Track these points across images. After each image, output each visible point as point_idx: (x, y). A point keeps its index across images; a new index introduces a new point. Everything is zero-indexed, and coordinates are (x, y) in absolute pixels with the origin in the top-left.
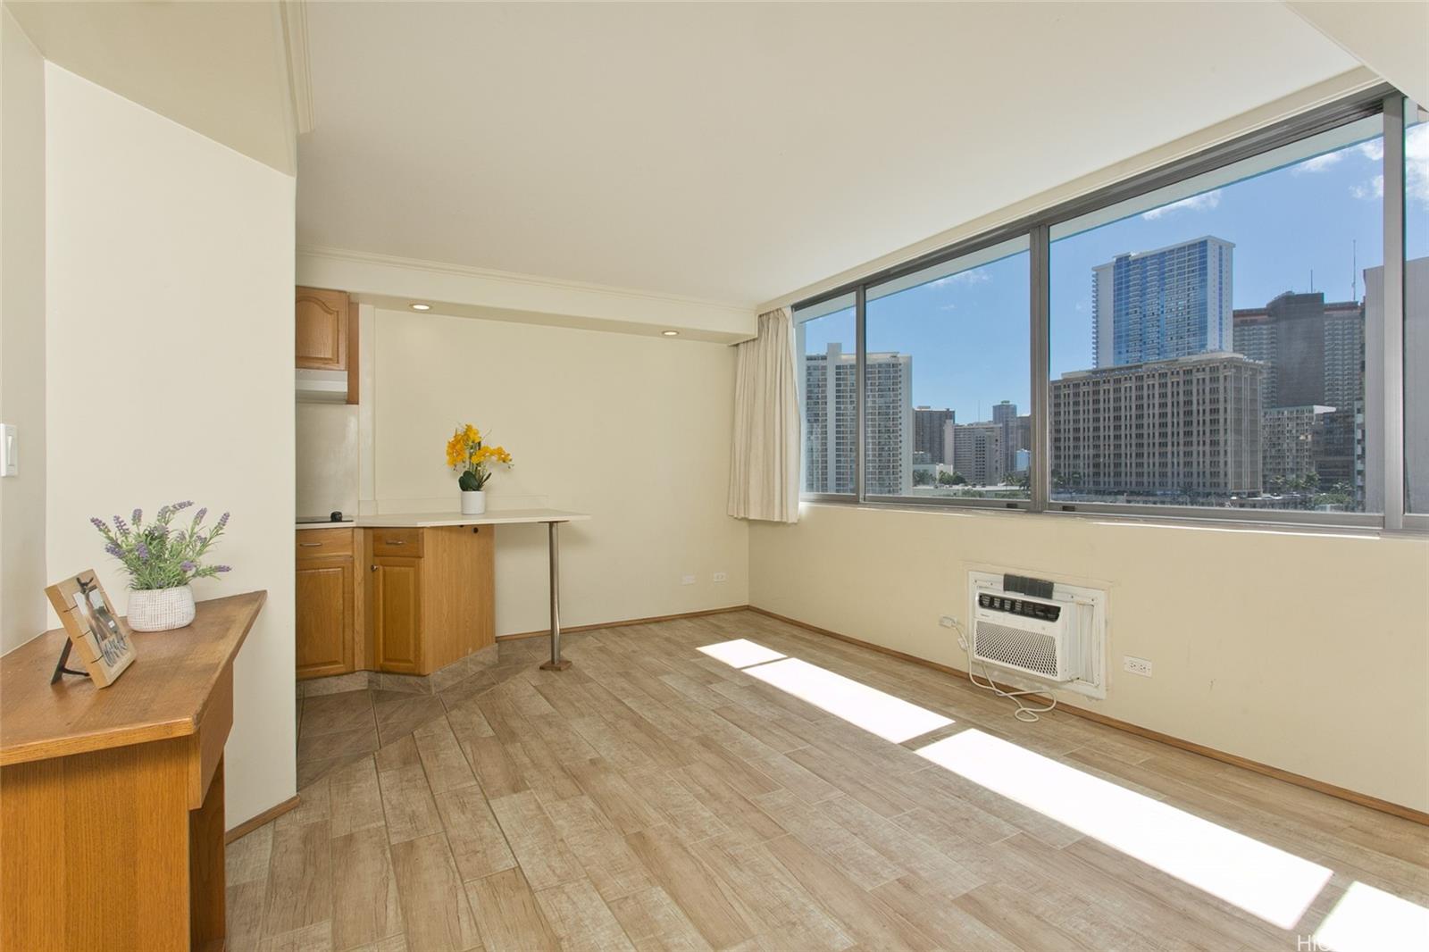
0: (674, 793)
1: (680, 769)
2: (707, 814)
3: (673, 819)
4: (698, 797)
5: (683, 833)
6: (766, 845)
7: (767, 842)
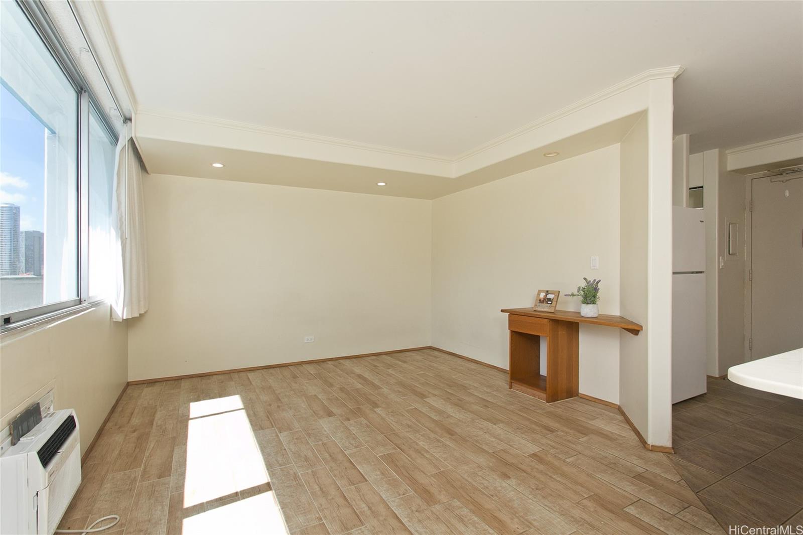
0: (441, 453)
1: (442, 469)
2: (421, 443)
3: (438, 441)
4: (427, 451)
5: (432, 435)
6: (395, 431)
7: (394, 432)
